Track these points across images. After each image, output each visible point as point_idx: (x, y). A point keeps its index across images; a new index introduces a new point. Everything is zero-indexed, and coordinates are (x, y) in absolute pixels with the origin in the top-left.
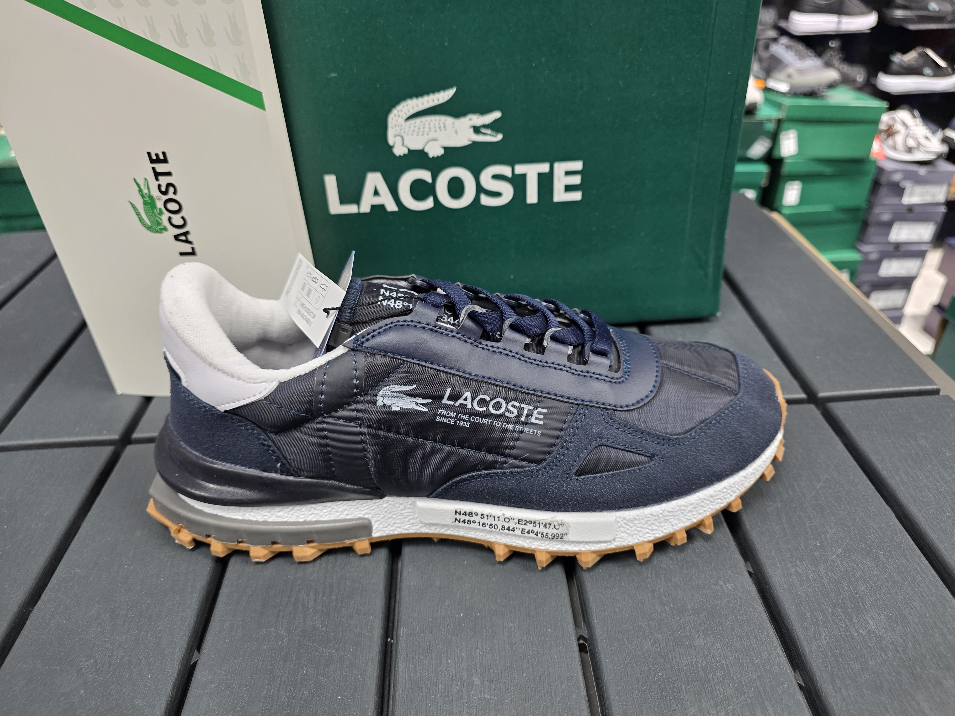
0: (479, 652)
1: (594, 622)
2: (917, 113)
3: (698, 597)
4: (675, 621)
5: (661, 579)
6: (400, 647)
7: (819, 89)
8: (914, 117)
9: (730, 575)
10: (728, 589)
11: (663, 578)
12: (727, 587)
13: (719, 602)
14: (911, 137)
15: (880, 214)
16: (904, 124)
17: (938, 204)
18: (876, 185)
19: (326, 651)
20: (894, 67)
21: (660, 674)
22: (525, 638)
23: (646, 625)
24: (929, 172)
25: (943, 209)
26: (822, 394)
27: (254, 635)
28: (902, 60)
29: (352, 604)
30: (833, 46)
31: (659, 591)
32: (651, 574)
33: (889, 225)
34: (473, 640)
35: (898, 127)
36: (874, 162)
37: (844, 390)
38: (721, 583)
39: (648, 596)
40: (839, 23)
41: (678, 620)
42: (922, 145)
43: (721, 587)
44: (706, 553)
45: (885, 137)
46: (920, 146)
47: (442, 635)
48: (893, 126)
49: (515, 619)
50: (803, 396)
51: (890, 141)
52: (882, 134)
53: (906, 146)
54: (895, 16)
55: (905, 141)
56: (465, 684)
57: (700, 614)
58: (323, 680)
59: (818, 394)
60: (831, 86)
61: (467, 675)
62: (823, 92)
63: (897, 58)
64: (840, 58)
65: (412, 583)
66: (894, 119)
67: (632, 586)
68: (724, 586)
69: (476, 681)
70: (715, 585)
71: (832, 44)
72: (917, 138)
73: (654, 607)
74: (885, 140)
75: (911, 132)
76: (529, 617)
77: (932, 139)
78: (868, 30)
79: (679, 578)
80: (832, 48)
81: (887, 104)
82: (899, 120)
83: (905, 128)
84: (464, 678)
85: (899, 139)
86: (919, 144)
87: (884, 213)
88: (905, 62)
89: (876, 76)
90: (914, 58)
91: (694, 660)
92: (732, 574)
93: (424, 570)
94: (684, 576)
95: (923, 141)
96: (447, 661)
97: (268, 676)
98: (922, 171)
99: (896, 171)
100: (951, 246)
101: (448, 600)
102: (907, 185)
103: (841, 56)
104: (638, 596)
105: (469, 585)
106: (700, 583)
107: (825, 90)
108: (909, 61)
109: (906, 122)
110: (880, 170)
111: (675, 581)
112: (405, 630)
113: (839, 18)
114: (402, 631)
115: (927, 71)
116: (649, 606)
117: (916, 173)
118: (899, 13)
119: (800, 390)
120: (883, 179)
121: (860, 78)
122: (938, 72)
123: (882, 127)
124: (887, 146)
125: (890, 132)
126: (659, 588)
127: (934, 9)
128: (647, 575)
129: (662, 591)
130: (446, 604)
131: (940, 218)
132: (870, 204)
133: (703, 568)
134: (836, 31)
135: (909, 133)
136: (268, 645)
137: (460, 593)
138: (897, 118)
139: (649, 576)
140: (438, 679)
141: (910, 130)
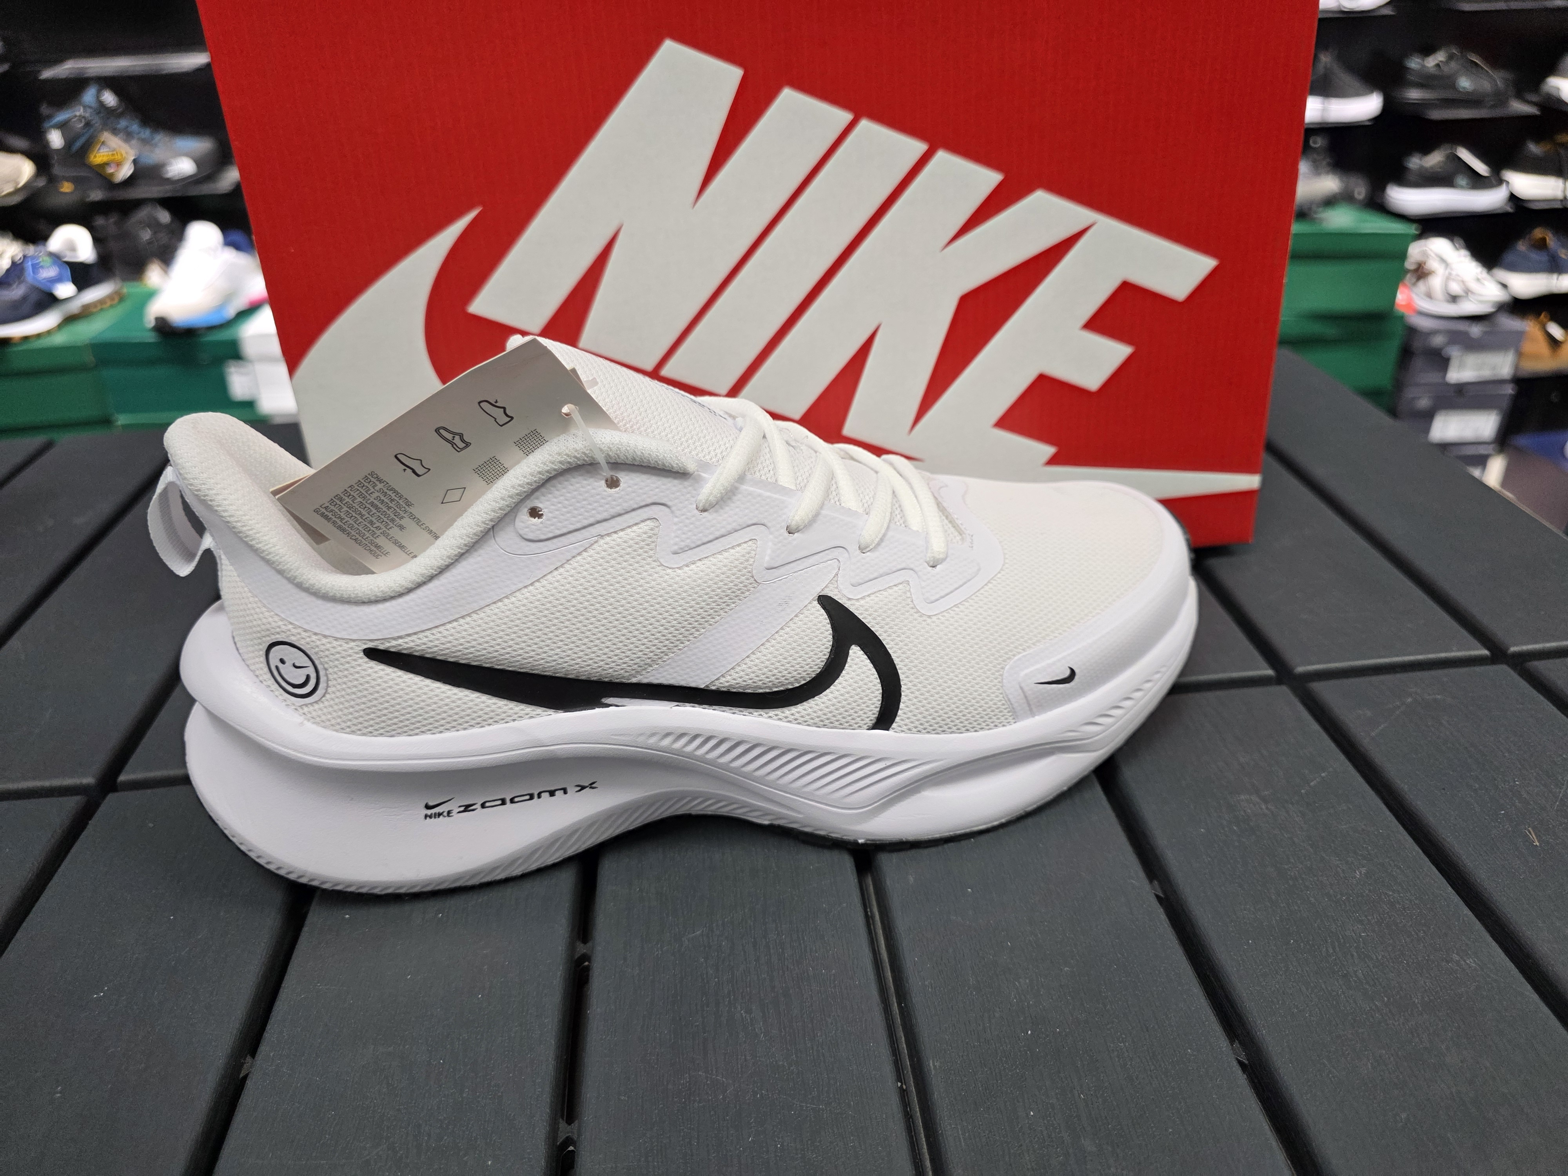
0: (1079, 1096)
1: (1262, 1035)
2: (1460, 242)
3: (1425, 983)
4: (1399, 1024)
5: (1352, 956)
6: (936, 1093)
7: (1310, 209)
8: (1457, 249)
9: (1467, 944)
10: (1470, 967)
11: (1355, 954)
12: (1468, 964)
13: (1463, 990)
14: (1454, 280)
15: (1413, 399)
16: (1443, 260)
17: (1501, 382)
18: (1406, 354)
19: (807, 1107)
20: (1412, 178)
21: (1404, 1116)
22: (1152, 1068)
23: (1352, 1034)
24: (1486, 333)
25: (1509, 390)
26: (1513, 649)
27: (670, 1087)
28: (1422, 167)
29: (832, 1024)
30: (1317, 146)
31: (1356, 976)
32: (1334, 948)
33: (1428, 417)
34: (1062, 1075)
35: (1433, 264)
36: (1402, 318)
37: (1548, 641)
38: (1456, 957)
39: (1340, 985)
40: (1324, 110)
41: (1403, 1023)
42: (1472, 293)
43: (1458, 963)
44: (1414, 909)
45: (1414, 280)
46: (1469, 294)
47: (1004, 1069)
48: (1425, 263)
49: (1124, 1036)
50: (1485, 652)
51: (1422, 286)
52: (1409, 276)
53: (1448, 294)
54: (1409, 99)
55: (1446, 286)
56: (1071, 1151)
57: (1437, 1012)
58: (816, 1157)
59: (1508, 649)
60: (1330, 202)
61: (1069, 1136)
62: (1316, 213)
63: (1415, 162)
64: (1329, 164)
65: (927, 983)
66: (1425, 254)
67: (1308, 969)
68: (1463, 963)
69: (1088, 1145)
70: (1448, 962)
71: (1315, 143)
72: (1463, 282)
73: (1355, 1002)
74: (1414, 284)
75: (1454, 273)
76: (1147, 1031)
77: (1486, 283)
78: (1370, 120)
79: (1383, 953)
80: (1315, 149)
81: (1416, 230)
82: (1433, 255)
83: (1443, 266)
84: (1066, 1141)
85: (1436, 282)
86: (1468, 292)
87: (1419, 398)
88: (1426, 169)
89: (1383, 189)
90: (1439, 162)
91: (1454, 1090)
92: (1469, 943)
93: (942, 959)
94: (1390, 949)
95: (1473, 286)
96: (1028, 1115)
97: (714, 1157)
98: (1476, 330)
99: (1435, 332)
100: (1519, 450)
101: (998, 1009)
102: (1454, 353)
103: (1328, 160)
104: (1323, 986)
105: (1027, 981)
106: (1420, 959)
107: (1321, 209)
108: (1431, 168)
109: (1445, 257)
110: (1412, 331)
111: (1377, 959)
112: (937, 1064)
113: (1324, 104)
114: (931, 1065)
115: (1462, 180)
116: (1348, 1001)
117: (1466, 334)
118: (1414, 95)
119: (1479, 645)
120: (1417, 345)
121: (1359, 194)
122: (1477, 181)
123: (1409, 264)
124: (1417, 294)
125: (1421, 273)
126: (1356, 972)
127: (1464, 88)
128: (1327, 950)
129: (1361, 975)
130: (997, 1015)
131: (1505, 404)
132: (1399, 385)
133: (1417, 935)
134: (1320, 123)
135: (1450, 274)
136: (699, 1102)
137: (1015, 998)
138: (1430, 252)
139: (1331, 951)
140: (1021, 1145)
141: (1452, 269)
